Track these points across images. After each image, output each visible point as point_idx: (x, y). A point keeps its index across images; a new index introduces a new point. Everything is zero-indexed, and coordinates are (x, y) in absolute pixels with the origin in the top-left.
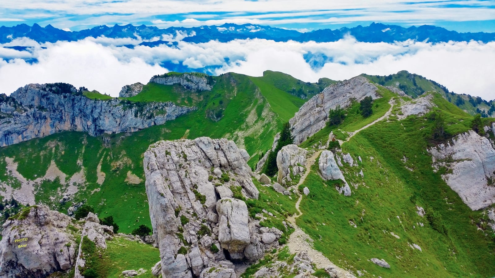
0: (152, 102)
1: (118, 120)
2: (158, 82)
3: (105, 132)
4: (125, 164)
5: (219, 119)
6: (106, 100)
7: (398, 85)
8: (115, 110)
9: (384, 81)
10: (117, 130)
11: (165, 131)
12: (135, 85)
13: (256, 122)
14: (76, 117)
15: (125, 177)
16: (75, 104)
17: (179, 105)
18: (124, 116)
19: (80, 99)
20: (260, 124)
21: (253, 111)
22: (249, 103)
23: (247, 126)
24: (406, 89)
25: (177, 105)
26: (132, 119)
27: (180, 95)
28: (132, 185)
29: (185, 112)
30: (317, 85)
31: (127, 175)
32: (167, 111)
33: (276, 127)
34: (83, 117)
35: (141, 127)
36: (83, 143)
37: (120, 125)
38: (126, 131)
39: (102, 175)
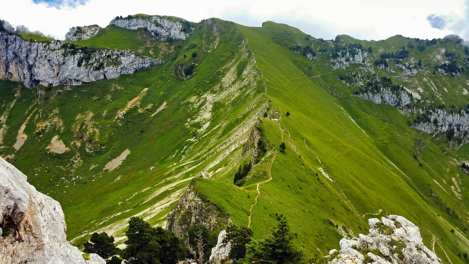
0: (104, 49)
1: (56, 68)
2: (119, 25)
3: (41, 83)
4: (54, 127)
5: (189, 77)
6: (43, 42)
7: (444, 52)
8: (52, 55)
9: (425, 45)
10: (55, 81)
11: (115, 88)
12: (90, 27)
13: (233, 83)
14: (10, 63)
15: (48, 143)
16: (9, 45)
17: (139, 56)
18: (64, 63)
19: (15, 39)
20: (237, 86)
21: (233, 69)
22: (231, 57)
23: (221, 88)
24: (454, 57)
25: (137, 55)
26: (73, 69)
27: (145, 42)
28: (53, 154)
29: (147, 65)
30: (332, 43)
31: (51, 140)
32: (123, 62)
33: (254, 90)
34: (18, 64)
35: (85, 80)
36: (15, 95)
37: (59, 75)
38: (66, 84)
39: (23, 138)
